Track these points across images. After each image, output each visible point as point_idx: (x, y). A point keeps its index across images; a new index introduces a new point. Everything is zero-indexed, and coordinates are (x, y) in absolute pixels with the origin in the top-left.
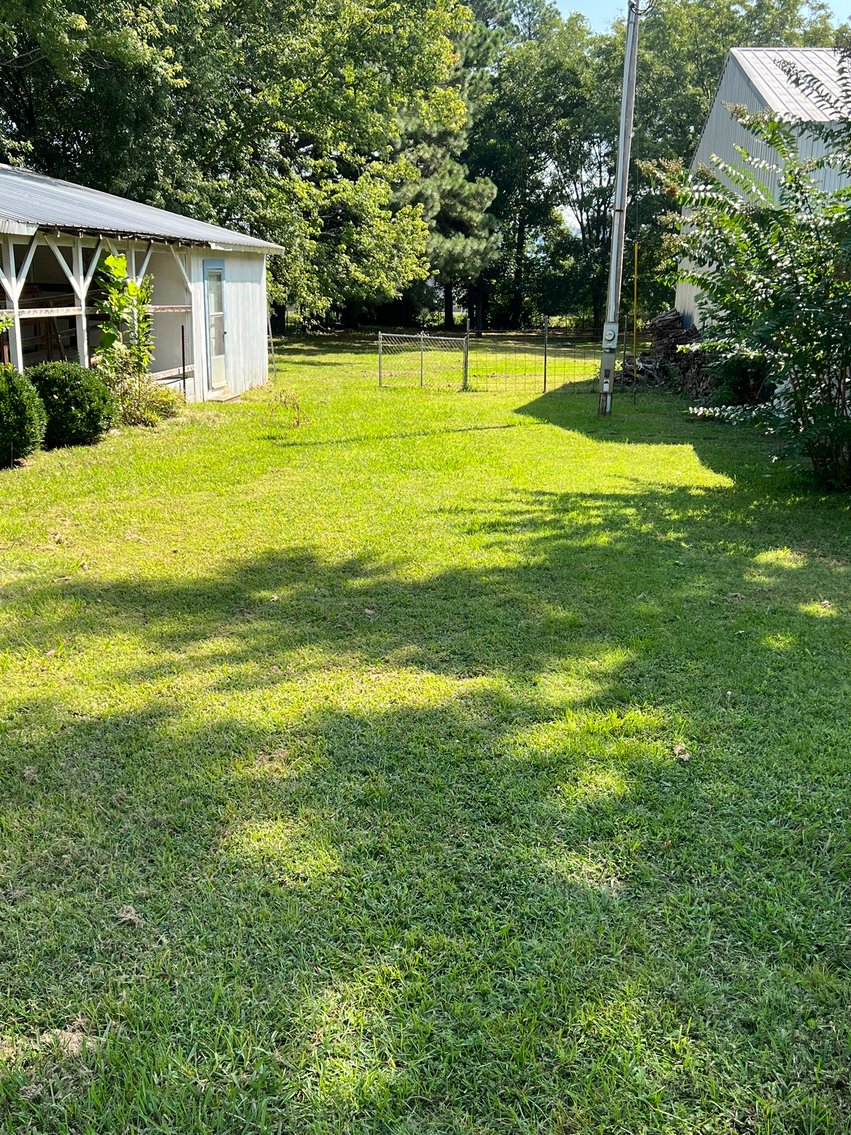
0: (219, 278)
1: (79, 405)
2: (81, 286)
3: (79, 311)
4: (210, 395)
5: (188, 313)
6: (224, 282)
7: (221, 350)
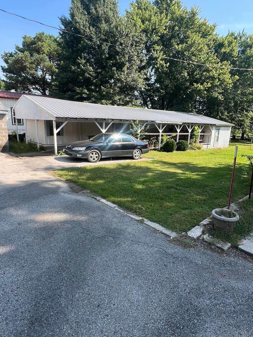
0: (219, 130)
1: (183, 146)
2: (190, 131)
3: (189, 134)
4: (214, 148)
5: (211, 135)
6: (220, 130)
7: (217, 141)
